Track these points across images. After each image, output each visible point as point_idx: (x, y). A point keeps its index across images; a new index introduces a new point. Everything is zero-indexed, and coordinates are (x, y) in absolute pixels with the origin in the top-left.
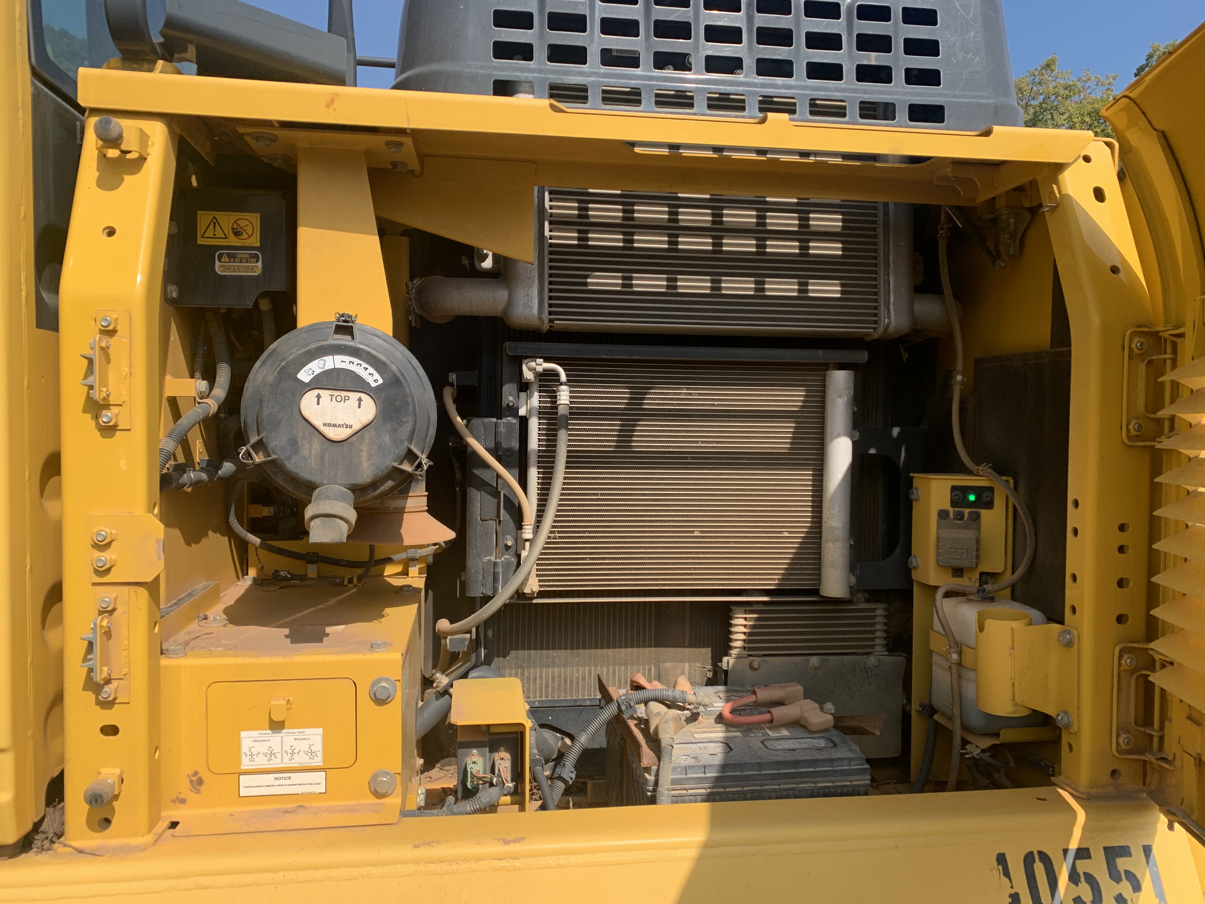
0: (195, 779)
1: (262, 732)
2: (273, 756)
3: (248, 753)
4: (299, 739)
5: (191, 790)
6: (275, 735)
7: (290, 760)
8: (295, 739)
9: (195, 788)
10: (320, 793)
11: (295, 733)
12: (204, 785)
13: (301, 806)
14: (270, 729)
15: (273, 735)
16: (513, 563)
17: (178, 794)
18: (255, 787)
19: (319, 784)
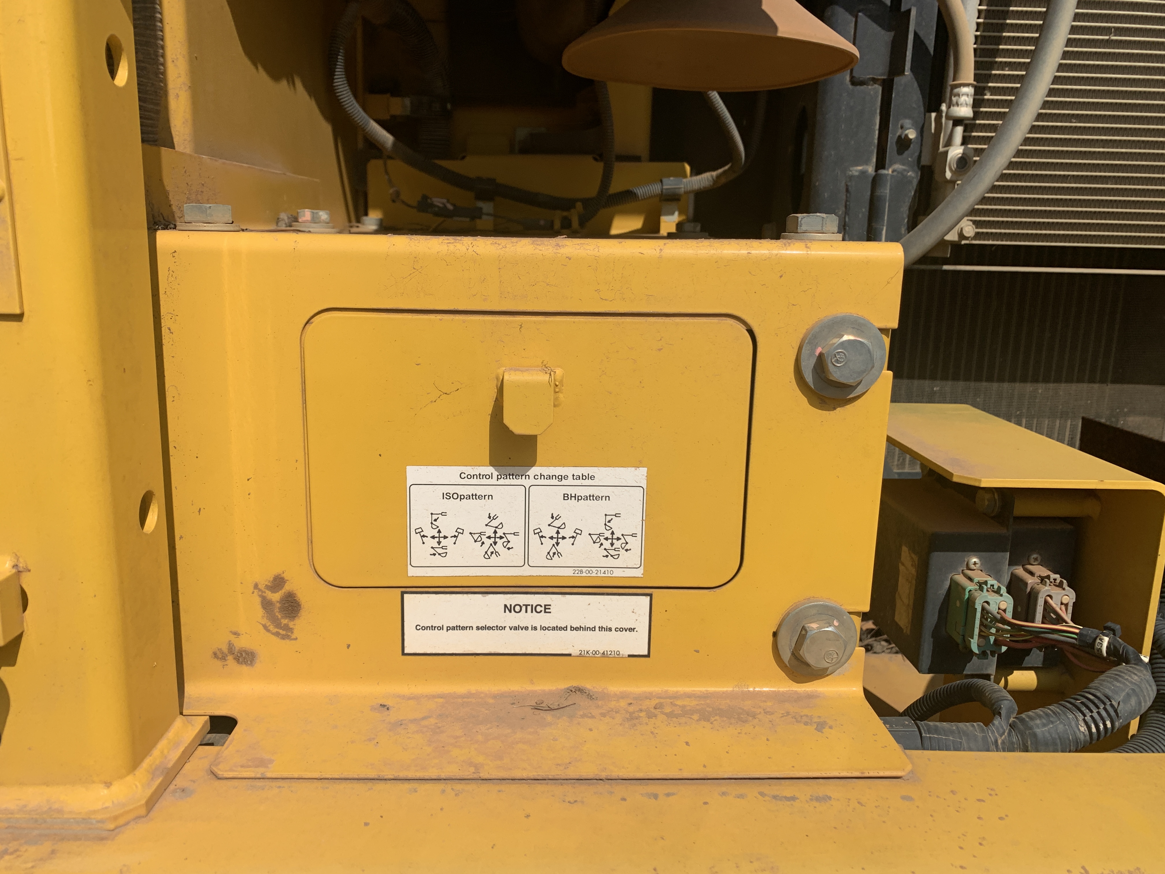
0: (275, 597)
1: (469, 470)
2: (500, 542)
3: (430, 532)
4: (578, 498)
5: (265, 627)
6: (508, 481)
7: (550, 556)
8: (566, 497)
9: (278, 625)
10: (630, 656)
11: (566, 477)
12: (303, 613)
13: (580, 690)
14: (492, 464)
15: (502, 481)
16: (910, 182)
17: (232, 638)
18: (449, 629)
19: (632, 630)
